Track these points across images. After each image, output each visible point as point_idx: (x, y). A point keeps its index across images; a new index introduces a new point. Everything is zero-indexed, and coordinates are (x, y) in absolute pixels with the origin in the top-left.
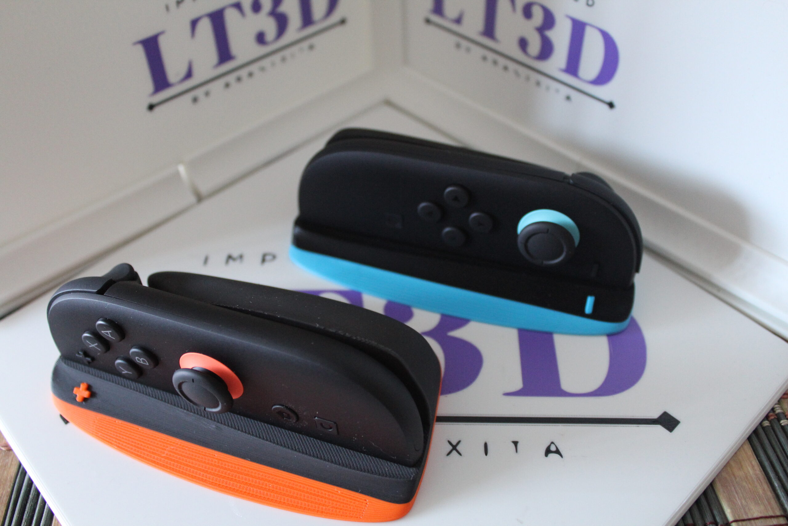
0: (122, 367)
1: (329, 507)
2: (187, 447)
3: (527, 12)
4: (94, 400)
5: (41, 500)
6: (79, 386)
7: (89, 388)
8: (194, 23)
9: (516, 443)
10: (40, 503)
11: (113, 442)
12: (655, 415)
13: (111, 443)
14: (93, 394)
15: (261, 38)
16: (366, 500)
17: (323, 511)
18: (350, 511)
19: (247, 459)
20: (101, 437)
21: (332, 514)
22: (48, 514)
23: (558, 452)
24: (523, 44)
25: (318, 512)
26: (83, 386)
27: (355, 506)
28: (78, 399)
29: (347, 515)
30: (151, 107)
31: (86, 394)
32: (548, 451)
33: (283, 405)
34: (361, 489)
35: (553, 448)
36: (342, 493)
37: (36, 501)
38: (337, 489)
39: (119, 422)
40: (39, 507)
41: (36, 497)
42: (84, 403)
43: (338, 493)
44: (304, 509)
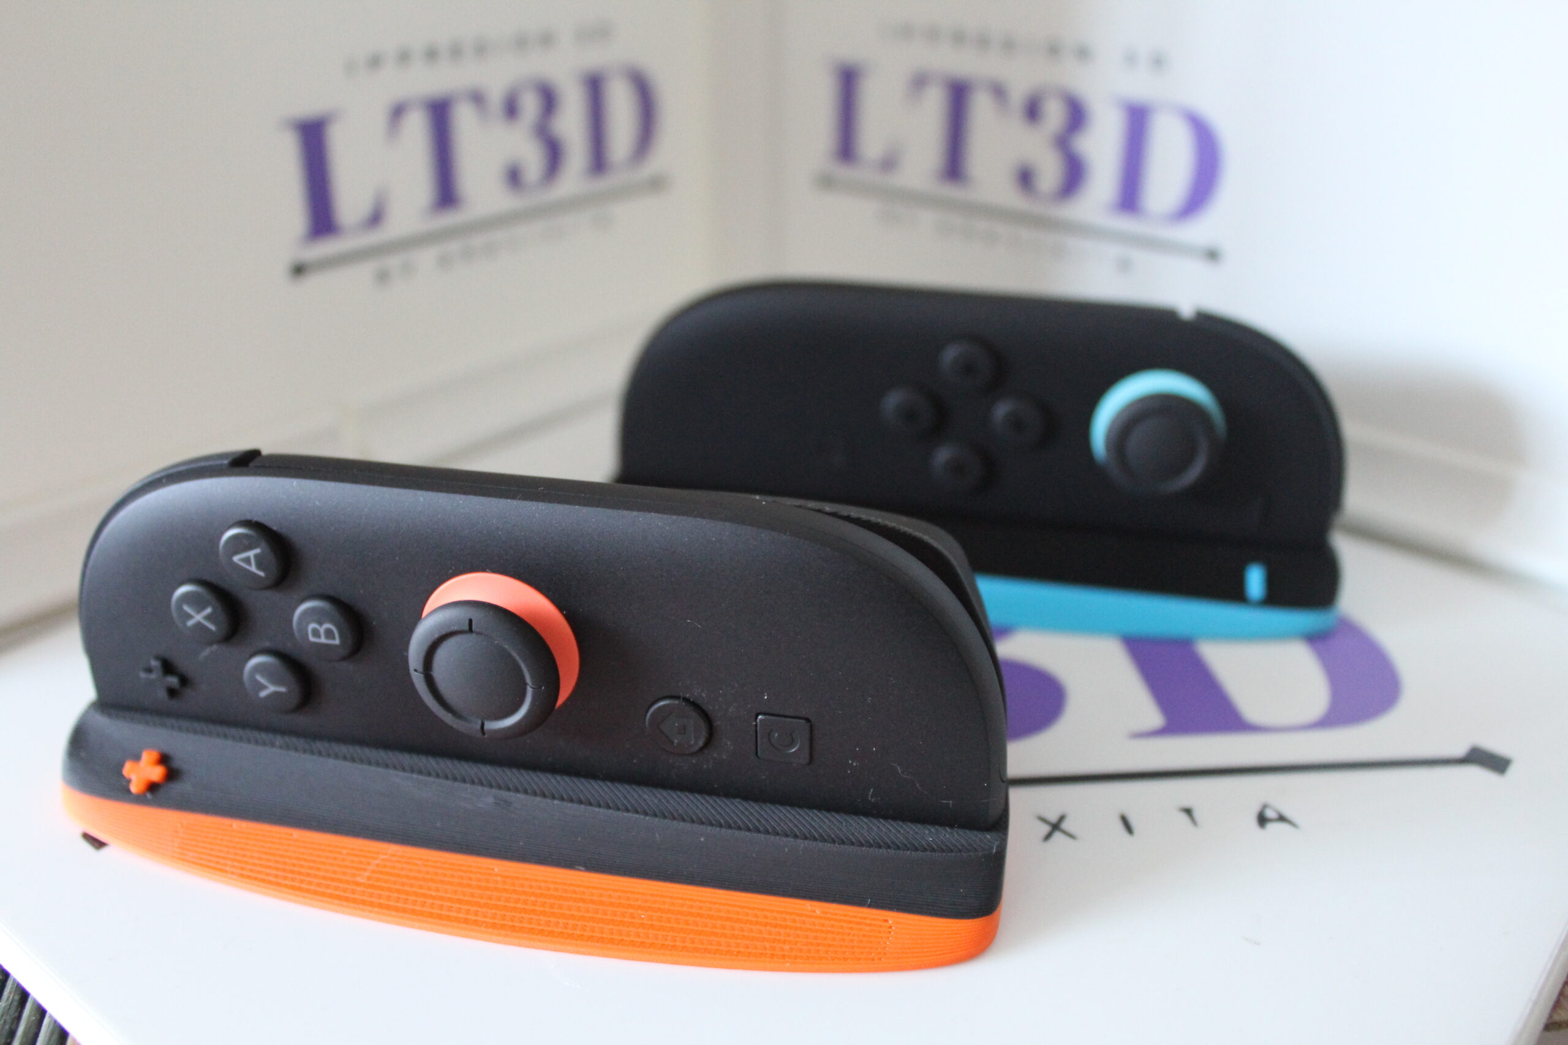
0: (263, 676)
1: (799, 944)
2: (420, 859)
3: (1033, 111)
4: (176, 788)
5: (32, 1009)
6: (137, 758)
7: (164, 760)
8: (398, 112)
9: (1188, 811)
10: (30, 1016)
11: (228, 869)
12: (1460, 750)
13: (221, 870)
14: (172, 774)
15: (514, 177)
16: (886, 921)
17: (787, 953)
18: (853, 947)
19: (577, 867)
20: (194, 860)
21: (808, 958)
22: (52, 1033)
23: (1282, 818)
24: (1025, 178)
25: (772, 958)
26: (148, 757)
27: (864, 936)
28: (134, 788)
29: (845, 956)
30: (299, 270)
31: (156, 773)
32: (1262, 820)
33: (677, 697)
34: (871, 899)
35: (1270, 814)
36: (826, 913)
37: (16, 1014)
38: (811, 906)
39: (237, 825)
40: (27, 1025)
41: (18, 1006)
42: (149, 796)
43: (814, 914)
44: (737, 956)
